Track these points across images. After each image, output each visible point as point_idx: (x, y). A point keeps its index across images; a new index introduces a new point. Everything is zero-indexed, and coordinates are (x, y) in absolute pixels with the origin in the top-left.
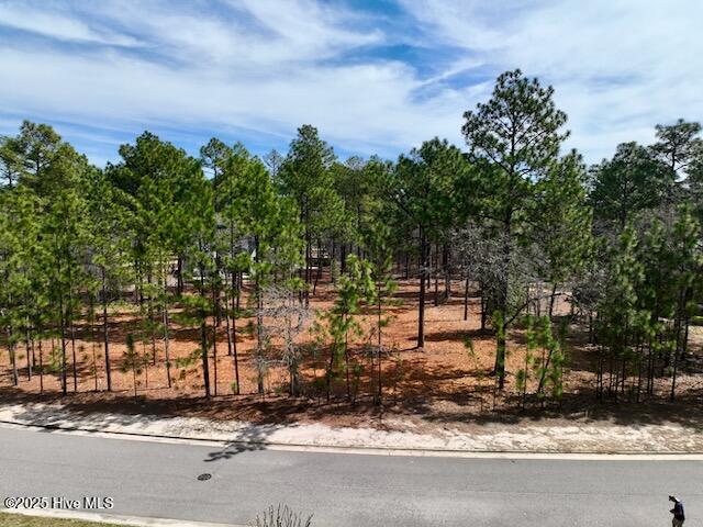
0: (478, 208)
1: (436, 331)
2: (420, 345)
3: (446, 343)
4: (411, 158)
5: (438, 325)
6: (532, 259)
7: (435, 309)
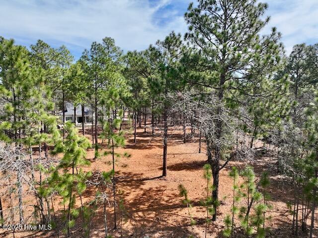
0: (198, 78)
1: (180, 162)
2: (164, 174)
3: (183, 172)
4: (157, 47)
5: (182, 157)
6: (239, 118)
7: (184, 145)
